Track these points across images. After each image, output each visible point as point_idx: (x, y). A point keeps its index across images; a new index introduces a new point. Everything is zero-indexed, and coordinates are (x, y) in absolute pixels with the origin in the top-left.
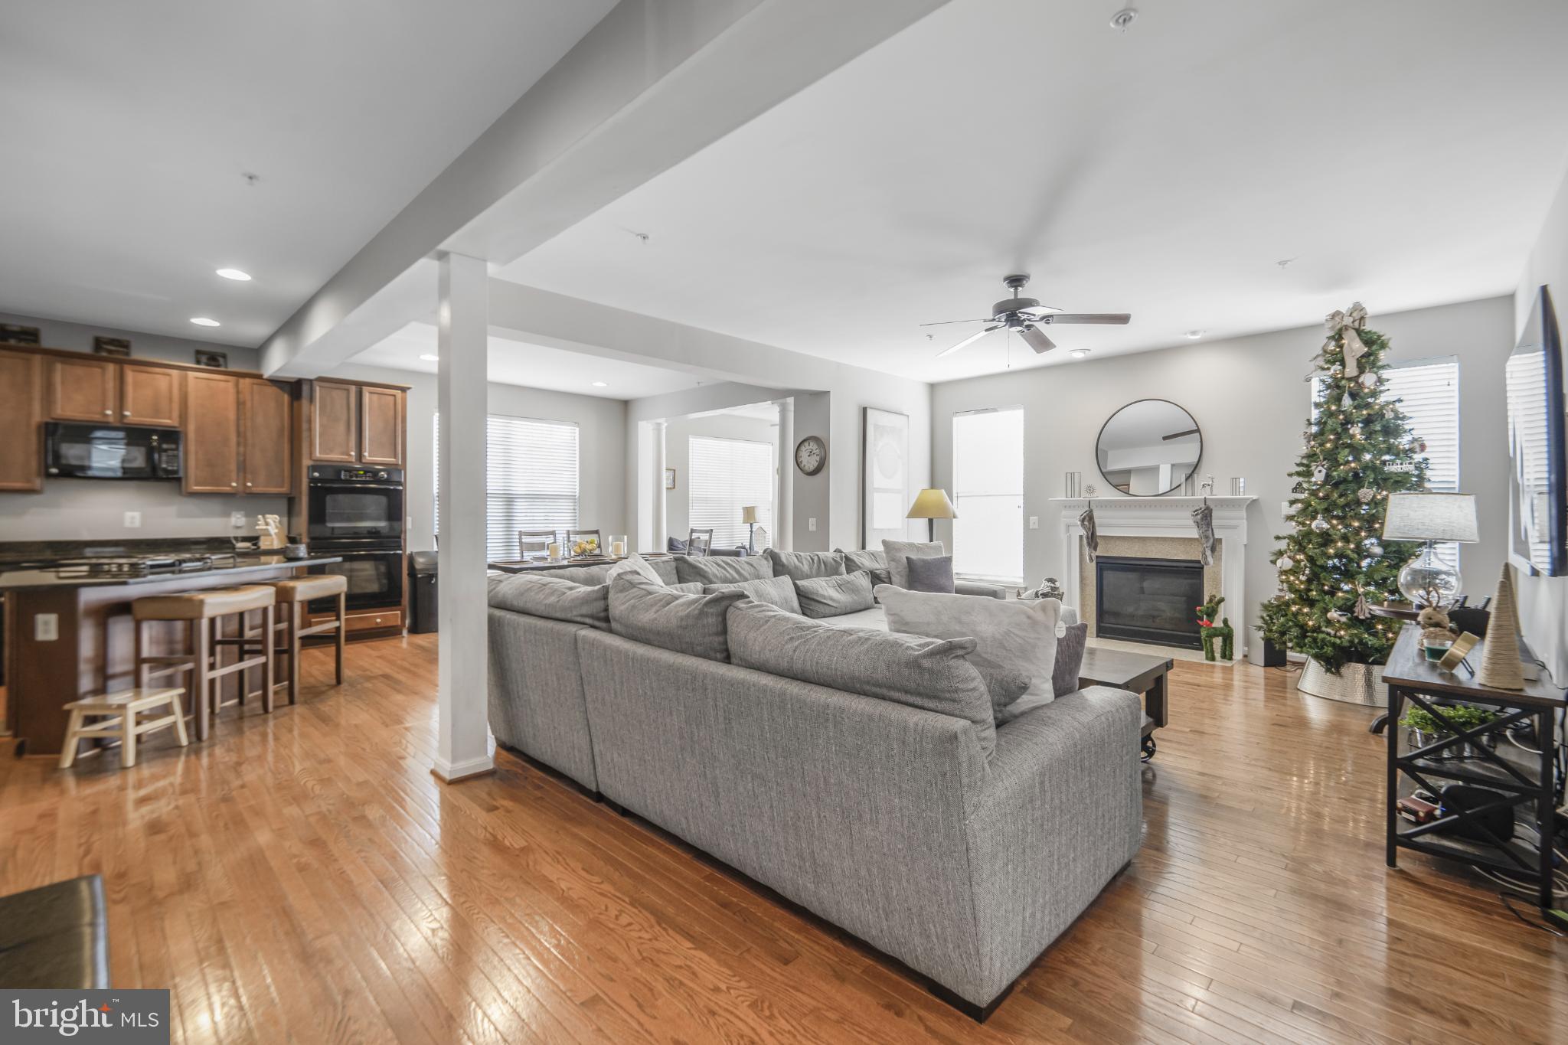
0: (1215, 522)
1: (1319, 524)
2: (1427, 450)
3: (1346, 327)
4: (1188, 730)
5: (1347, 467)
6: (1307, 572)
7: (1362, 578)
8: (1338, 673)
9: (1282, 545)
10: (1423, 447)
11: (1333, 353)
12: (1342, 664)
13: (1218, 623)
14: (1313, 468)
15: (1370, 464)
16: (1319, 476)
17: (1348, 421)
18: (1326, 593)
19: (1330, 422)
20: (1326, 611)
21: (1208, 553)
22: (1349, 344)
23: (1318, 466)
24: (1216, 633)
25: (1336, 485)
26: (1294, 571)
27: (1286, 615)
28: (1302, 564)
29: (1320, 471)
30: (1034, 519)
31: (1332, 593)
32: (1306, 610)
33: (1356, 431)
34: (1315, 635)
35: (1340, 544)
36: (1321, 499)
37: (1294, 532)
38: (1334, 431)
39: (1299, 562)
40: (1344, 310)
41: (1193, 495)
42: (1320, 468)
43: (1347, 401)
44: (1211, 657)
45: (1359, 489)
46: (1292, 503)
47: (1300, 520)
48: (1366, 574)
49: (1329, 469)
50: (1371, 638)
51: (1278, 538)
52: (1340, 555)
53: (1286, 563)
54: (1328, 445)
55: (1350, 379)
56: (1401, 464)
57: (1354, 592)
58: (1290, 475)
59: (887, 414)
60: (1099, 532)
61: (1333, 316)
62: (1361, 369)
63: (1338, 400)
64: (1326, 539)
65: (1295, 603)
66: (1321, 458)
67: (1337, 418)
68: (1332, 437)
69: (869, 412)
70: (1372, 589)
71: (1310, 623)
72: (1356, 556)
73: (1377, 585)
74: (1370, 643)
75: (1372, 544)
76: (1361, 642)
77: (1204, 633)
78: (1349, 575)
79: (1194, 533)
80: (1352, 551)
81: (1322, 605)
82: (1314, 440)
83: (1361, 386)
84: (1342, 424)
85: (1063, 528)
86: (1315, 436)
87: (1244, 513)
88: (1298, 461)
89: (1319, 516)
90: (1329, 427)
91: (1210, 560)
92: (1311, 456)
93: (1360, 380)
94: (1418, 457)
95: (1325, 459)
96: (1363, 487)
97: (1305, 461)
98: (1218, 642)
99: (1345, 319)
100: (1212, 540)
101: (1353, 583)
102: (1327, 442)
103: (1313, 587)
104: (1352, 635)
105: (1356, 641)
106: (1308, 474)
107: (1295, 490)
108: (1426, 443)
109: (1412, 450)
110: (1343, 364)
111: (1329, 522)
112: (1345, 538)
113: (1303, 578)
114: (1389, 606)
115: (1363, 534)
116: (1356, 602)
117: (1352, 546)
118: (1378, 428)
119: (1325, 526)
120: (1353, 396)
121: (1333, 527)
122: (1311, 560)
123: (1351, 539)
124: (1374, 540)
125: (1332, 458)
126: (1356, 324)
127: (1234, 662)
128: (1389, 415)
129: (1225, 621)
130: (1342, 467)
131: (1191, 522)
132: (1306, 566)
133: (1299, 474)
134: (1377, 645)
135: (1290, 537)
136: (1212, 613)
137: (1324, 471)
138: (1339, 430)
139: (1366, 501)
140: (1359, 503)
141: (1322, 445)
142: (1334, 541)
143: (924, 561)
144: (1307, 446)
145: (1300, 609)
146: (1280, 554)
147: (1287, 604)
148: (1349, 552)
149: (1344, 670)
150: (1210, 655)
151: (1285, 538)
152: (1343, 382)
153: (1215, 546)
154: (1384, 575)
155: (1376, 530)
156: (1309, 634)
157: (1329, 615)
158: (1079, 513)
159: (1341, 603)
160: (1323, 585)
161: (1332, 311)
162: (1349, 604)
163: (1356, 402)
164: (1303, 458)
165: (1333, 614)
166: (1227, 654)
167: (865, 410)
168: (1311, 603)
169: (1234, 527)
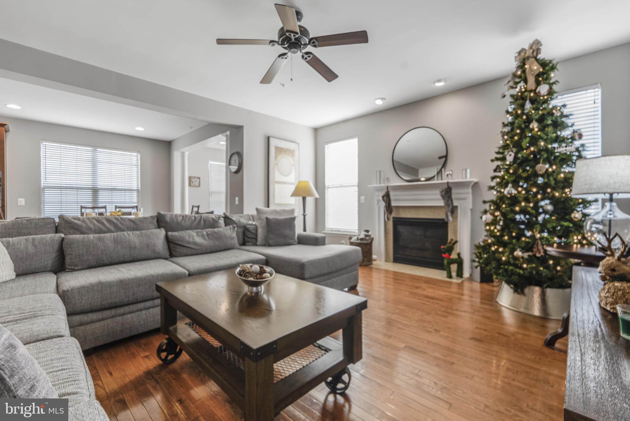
0: (453, 196)
1: (509, 190)
2: (584, 138)
3: (528, 58)
4: (402, 345)
5: (528, 151)
6: (501, 223)
7: (538, 227)
8: (522, 293)
9: (487, 206)
10: (580, 136)
11: (520, 77)
12: (525, 287)
13: (454, 256)
14: (506, 153)
15: (544, 148)
16: (510, 159)
17: (529, 121)
18: (514, 238)
19: (517, 121)
20: (514, 250)
21: (449, 214)
22: (530, 67)
23: (509, 152)
24: (453, 261)
25: (520, 165)
26: (494, 222)
27: (489, 252)
28: (498, 218)
29: (510, 155)
30: (363, 198)
31: (518, 238)
32: (501, 250)
33: (535, 125)
34: (506, 267)
35: (523, 204)
36: (511, 174)
37: (494, 198)
38: (519, 127)
39: (496, 217)
40: (526, 47)
41: (442, 180)
42: (511, 153)
43: (528, 105)
44: (450, 276)
45: (536, 164)
46: (493, 178)
47: (499, 189)
48: (541, 225)
49: (516, 154)
50: (545, 270)
51: (485, 202)
52: (523, 211)
53: (488, 217)
54: (516, 138)
55: (531, 91)
56: (566, 147)
57: (533, 237)
58: (492, 161)
59: (284, 141)
60: (393, 204)
61: (519, 53)
62: (538, 83)
63: (522, 106)
64: (514, 200)
65: (493, 244)
66: (511, 146)
67: (522, 118)
68: (518, 131)
69: (271, 139)
70: (545, 235)
71: (504, 258)
72: (534, 212)
73: (549, 232)
74: (544, 274)
75: (546, 204)
76: (538, 272)
77: (445, 262)
78: (530, 225)
79: (441, 203)
80: (532, 208)
81: (511, 246)
82: (507, 135)
83: (538, 94)
84: (525, 122)
85: (376, 202)
86: (507, 133)
87: (470, 190)
88: (497, 150)
89: (510, 185)
90: (516, 125)
91: (450, 218)
92: (505, 147)
93: (537, 91)
94: (577, 143)
95: (513, 147)
96: (539, 163)
97: (501, 150)
98: (454, 267)
99: (527, 53)
100: (451, 207)
101: (532, 231)
102: (515, 136)
103: (505, 234)
104: (531, 268)
105: (534, 272)
106: (504, 159)
107: (495, 171)
108: (584, 134)
109: (573, 139)
110: (526, 81)
111: (517, 189)
112: (527, 200)
113: (498, 227)
114: (557, 248)
115: (539, 196)
116: (534, 244)
117: (531, 205)
118: (549, 122)
119: (514, 192)
120: (532, 101)
121: (519, 192)
122: (504, 215)
123: (531, 200)
124: (547, 202)
125: (518, 146)
126: (535, 54)
127: (463, 279)
128: (557, 114)
129: (459, 255)
130: (525, 151)
131: (439, 197)
132: (500, 220)
133: (497, 159)
134: (549, 276)
135: (492, 202)
136: (450, 250)
137: (513, 154)
138: (523, 126)
139: (541, 173)
140: (536, 175)
141: (512, 137)
142: (520, 202)
143: (276, 220)
144: (503, 141)
145: (497, 249)
146: (485, 212)
147: (490, 245)
148: (529, 209)
149: (526, 290)
150: (449, 275)
151: (488, 202)
152: (526, 94)
153: (454, 210)
154: (554, 225)
155: (548, 193)
156: (502, 266)
157: (515, 253)
158: (383, 193)
159: (523, 245)
160: (512, 232)
161: (519, 49)
162: (530, 245)
163: (534, 106)
164: (500, 148)
165: (518, 253)
166: (460, 274)
167: (269, 138)
168: (504, 245)
169: (464, 199)
